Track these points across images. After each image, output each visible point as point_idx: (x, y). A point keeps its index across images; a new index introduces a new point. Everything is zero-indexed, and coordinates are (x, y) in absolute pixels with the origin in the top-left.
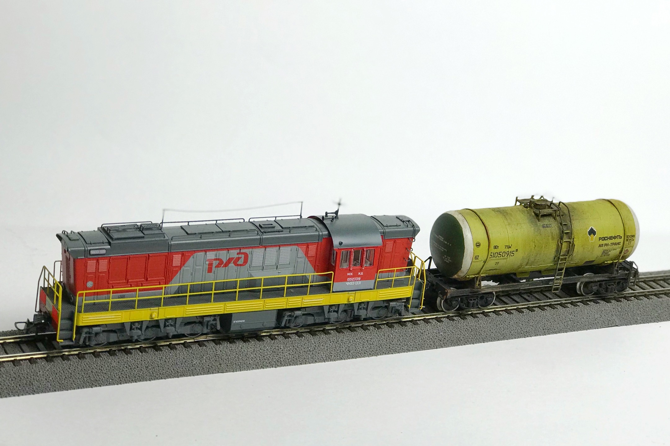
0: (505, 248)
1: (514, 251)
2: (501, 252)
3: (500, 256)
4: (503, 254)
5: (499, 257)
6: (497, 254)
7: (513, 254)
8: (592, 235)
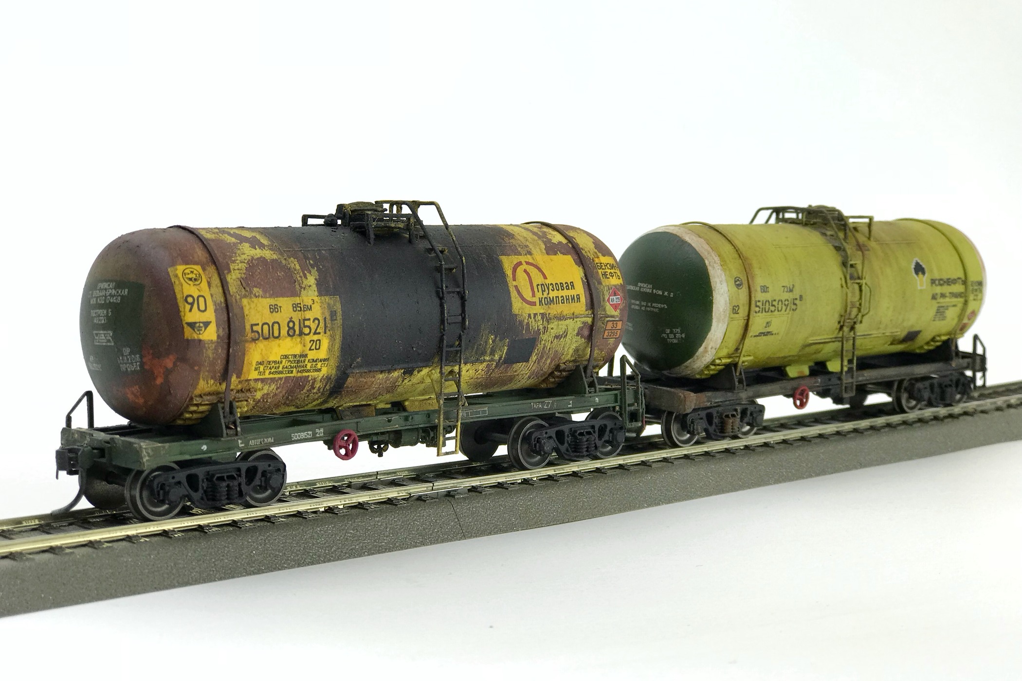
0: (784, 292)
1: (796, 299)
2: (775, 300)
3: (772, 308)
4: (778, 304)
5: (772, 311)
6: (769, 305)
7: (794, 307)
8: (920, 275)
